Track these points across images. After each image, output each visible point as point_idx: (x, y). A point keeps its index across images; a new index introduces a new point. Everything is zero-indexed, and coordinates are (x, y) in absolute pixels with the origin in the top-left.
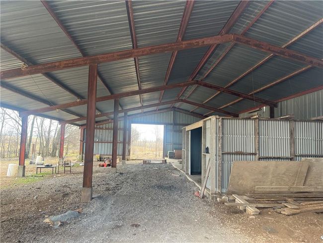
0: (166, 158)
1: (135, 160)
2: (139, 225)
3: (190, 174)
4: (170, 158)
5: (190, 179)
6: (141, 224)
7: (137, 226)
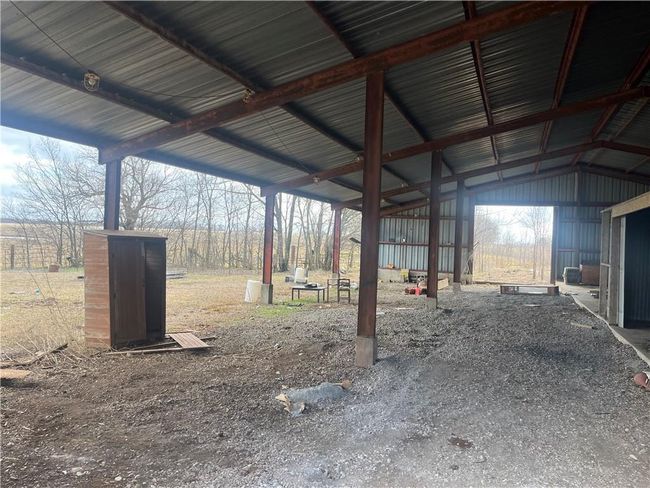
0: (558, 284)
1: (484, 283)
2: (470, 445)
3: (621, 325)
4: (570, 282)
5: (620, 338)
6: (477, 441)
7: (464, 445)
